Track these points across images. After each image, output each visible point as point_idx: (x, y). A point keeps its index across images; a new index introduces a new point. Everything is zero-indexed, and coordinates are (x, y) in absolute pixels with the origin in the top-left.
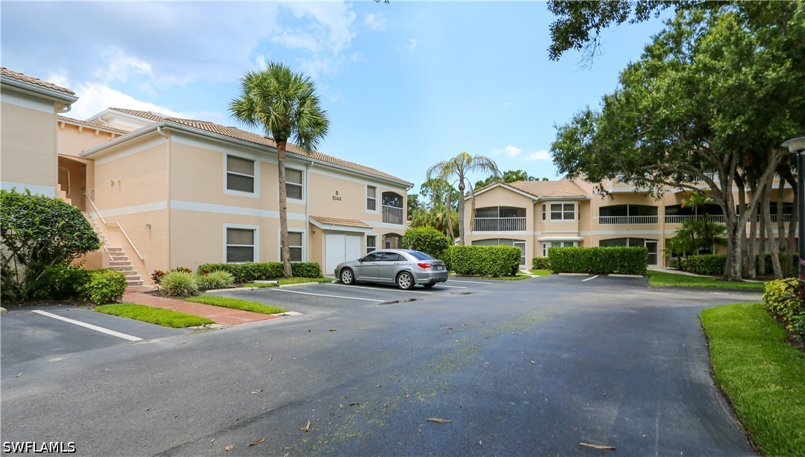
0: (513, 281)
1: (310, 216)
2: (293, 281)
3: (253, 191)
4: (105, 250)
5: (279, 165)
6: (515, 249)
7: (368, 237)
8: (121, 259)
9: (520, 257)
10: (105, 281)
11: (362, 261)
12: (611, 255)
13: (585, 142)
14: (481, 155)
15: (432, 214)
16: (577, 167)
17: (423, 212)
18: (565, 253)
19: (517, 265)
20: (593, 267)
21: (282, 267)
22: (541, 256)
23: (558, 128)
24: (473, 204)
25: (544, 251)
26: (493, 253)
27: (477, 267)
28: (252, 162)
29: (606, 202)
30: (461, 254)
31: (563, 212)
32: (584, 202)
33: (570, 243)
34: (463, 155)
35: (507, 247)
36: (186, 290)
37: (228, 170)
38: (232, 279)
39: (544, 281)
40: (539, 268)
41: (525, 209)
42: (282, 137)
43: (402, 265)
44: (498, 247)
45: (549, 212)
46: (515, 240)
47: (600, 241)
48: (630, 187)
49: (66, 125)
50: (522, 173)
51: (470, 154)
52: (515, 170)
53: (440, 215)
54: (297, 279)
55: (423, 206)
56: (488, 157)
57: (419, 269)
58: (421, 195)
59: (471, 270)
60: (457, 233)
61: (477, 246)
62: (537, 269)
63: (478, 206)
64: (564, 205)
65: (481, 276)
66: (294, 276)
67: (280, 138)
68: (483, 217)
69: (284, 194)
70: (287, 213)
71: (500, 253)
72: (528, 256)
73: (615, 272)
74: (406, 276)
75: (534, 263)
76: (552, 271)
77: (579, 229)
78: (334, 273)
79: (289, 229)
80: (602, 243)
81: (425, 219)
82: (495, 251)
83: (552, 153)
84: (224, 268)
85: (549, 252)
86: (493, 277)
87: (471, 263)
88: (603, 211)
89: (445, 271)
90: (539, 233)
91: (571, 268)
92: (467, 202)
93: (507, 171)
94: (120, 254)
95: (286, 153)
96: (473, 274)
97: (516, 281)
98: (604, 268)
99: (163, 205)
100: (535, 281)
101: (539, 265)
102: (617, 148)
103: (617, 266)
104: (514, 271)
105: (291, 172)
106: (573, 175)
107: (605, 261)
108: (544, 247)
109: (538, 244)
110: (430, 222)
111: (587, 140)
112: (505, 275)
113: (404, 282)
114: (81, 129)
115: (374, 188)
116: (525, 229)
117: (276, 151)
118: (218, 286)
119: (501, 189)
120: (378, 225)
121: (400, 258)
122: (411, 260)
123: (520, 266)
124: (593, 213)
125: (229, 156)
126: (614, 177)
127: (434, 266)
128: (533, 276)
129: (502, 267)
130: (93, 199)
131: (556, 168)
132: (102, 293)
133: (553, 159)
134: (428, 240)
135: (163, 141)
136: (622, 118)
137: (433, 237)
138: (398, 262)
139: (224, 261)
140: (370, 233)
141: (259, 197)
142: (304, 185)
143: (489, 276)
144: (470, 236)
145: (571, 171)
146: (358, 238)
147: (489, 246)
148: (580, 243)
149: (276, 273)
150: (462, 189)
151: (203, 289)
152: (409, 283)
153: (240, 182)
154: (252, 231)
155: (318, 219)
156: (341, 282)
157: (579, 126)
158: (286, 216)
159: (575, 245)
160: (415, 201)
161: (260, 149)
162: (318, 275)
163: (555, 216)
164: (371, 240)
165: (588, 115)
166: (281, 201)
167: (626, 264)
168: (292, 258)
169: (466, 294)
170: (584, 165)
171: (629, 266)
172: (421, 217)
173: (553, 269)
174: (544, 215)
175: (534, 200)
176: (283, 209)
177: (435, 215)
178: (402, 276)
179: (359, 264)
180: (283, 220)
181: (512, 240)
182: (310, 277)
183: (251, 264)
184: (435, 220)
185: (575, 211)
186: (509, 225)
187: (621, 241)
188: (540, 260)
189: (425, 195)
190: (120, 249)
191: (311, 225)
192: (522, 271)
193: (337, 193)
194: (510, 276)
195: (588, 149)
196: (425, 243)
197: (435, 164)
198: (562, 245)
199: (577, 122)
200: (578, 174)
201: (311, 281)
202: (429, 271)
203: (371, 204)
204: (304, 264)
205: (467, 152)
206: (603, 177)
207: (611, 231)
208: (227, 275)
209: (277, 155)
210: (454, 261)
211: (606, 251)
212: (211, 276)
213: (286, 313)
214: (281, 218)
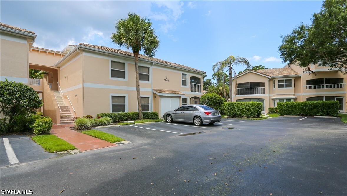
0: (258, 121)
1: (153, 89)
2: (143, 121)
3: (124, 78)
4: (58, 107)
5: (135, 64)
6: (259, 103)
7: (183, 99)
8: (68, 111)
9: (261, 107)
10: (40, 123)
11: (176, 111)
12: (315, 106)
13: (299, 44)
14: (240, 57)
15: (217, 88)
16: (294, 58)
17: (213, 87)
18: (287, 105)
19: (260, 112)
20: (304, 112)
21: (138, 114)
22: (273, 106)
23: (283, 37)
24: (236, 81)
25: (275, 104)
26: (247, 106)
27: (239, 113)
28: (124, 64)
29: (311, 78)
30: (230, 107)
31: (285, 84)
32: (297, 78)
33: (289, 100)
34: (231, 57)
35: (255, 102)
36: (83, 127)
37: (111, 68)
38: (112, 120)
39: (276, 120)
40: (272, 113)
41: (264, 83)
42: (136, 50)
43: (196, 113)
44: (250, 102)
45: (277, 84)
46: (259, 99)
47: (307, 98)
48: (327, 68)
49: (48, 53)
50: (261, 66)
51: (234, 56)
52: (258, 65)
53: (221, 88)
54: (145, 120)
55: (213, 84)
56: (244, 58)
57: (205, 115)
58: (213, 79)
59: (235, 115)
60: (228, 96)
61: (239, 102)
62: (271, 113)
63: (238, 83)
64: (286, 80)
65: (240, 117)
66: (144, 118)
67: (136, 52)
68: (242, 88)
69: (139, 78)
70: (140, 88)
71: (251, 105)
72: (266, 107)
73: (317, 115)
74: (198, 118)
75: (269, 110)
76: (279, 115)
77: (295, 92)
78: (163, 117)
79: (141, 96)
80: (308, 99)
81: (214, 90)
82: (248, 105)
83: (280, 52)
84: (109, 115)
85: (278, 105)
86: (247, 118)
87: (235, 111)
88: (309, 82)
89: (220, 116)
90: (271, 95)
91: (290, 113)
92: (233, 81)
93: (254, 66)
94: (67, 109)
95: (139, 59)
96: (236, 116)
97: (260, 120)
98: (311, 113)
99: (80, 86)
100: (270, 120)
101: (272, 111)
102: (322, 44)
103: (319, 111)
104: (259, 115)
105: (142, 68)
106: (292, 63)
107: (311, 109)
108: (275, 102)
109: (271, 101)
110: (216, 91)
111: (301, 43)
112: (254, 117)
113: (197, 122)
114: (55, 54)
115: (186, 75)
116: (264, 93)
117: (134, 58)
118: (103, 124)
119: (251, 74)
120: (188, 93)
121: (195, 109)
122: (201, 110)
123: (262, 112)
124: (303, 84)
125: (112, 61)
126: (317, 63)
127: (213, 113)
128: (269, 117)
129: (252, 113)
130: (60, 85)
131: (282, 60)
132: (38, 129)
133: (280, 54)
134: (213, 100)
135: (81, 56)
136: (326, 26)
137: (215, 98)
138: (194, 111)
139: (110, 112)
140: (184, 97)
141: (127, 80)
142: (150, 74)
143: (245, 117)
144: (235, 97)
145: (291, 61)
146: (177, 100)
147: (245, 102)
148: (295, 99)
149: (135, 117)
150: (230, 74)
151: (94, 126)
152: (200, 123)
153: (118, 74)
154: (124, 97)
155: (157, 91)
156: (166, 122)
157: (296, 35)
158: (139, 89)
159: (292, 100)
160: (210, 82)
161: (127, 57)
162: (157, 118)
163: (280, 86)
164: (185, 100)
165: (302, 28)
166: (137, 82)
167: (325, 110)
168: (143, 110)
169: (231, 128)
170: (298, 57)
171: (327, 112)
172: (212, 89)
173: (280, 113)
174: (274, 85)
175: (269, 78)
176: (138, 86)
177: (218, 88)
178: (196, 119)
179: (175, 112)
180: (138, 91)
181: (257, 99)
182: (152, 119)
183: (124, 113)
184: (218, 90)
185: (292, 83)
186: (255, 91)
187: (320, 98)
188: (272, 109)
189: (214, 79)
190: (68, 107)
191: (154, 93)
192: (262, 114)
193: (167, 78)
194: (256, 117)
195: (302, 47)
196: (211, 101)
197: (217, 62)
198: (285, 101)
199: (295, 33)
200: (295, 62)
201: (152, 121)
202: (210, 116)
203: (184, 83)
204: (149, 112)
205: (232, 56)
206: (309, 63)
207: (313, 93)
208: (109, 118)
209: (134, 60)
210: (226, 110)
211: (312, 104)
212: (101, 119)
213: (122, 142)
214: (137, 90)
